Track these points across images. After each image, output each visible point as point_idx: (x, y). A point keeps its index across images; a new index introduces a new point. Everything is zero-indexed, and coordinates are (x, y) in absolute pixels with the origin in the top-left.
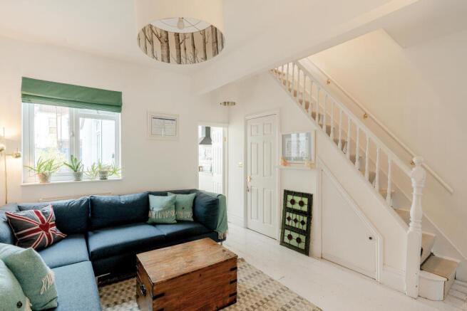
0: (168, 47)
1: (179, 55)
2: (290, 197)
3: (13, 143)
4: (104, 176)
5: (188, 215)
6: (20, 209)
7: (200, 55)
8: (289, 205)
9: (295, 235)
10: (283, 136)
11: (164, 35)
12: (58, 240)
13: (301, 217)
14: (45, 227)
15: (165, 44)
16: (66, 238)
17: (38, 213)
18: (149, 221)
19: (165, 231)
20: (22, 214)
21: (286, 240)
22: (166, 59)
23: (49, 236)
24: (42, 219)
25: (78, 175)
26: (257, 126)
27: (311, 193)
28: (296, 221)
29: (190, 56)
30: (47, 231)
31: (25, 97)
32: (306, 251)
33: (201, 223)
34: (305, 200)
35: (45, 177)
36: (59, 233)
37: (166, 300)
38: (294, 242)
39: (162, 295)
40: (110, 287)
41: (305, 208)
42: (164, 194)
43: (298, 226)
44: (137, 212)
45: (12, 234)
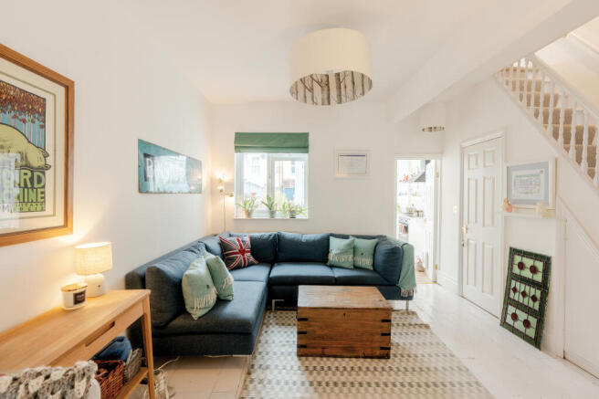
0: (329, 90)
1: (339, 95)
2: (518, 259)
3: (229, 185)
4: (293, 214)
5: (366, 262)
6: (230, 236)
7: (359, 91)
8: (516, 270)
9: (522, 316)
10: (508, 168)
11: (325, 79)
12: (251, 264)
13: (533, 290)
14: (242, 252)
15: (326, 88)
16: (258, 264)
17: (239, 241)
18: (328, 263)
19: (337, 273)
20: (229, 239)
21: (509, 320)
22: (326, 102)
23: (244, 259)
24: (241, 245)
25: (272, 213)
26: (477, 155)
27: (549, 255)
28: (524, 294)
29: (350, 94)
30: (243, 255)
31: (237, 148)
32: (537, 341)
33: (379, 273)
34: (540, 265)
35: (249, 213)
36: (252, 259)
37: (310, 326)
38: (519, 325)
39: (305, 319)
40: (284, 312)
41: (538, 278)
42: (346, 237)
43: (527, 301)
44: (317, 252)
45: (222, 252)
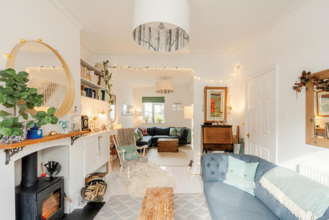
4: (160, 121)
5: (179, 134)
16: (149, 135)
17: (144, 129)
18: (169, 136)
20: (141, 128)
30: (145, 132)
31: (143, 102)
35: (146, 121)
42: (174, 128)
